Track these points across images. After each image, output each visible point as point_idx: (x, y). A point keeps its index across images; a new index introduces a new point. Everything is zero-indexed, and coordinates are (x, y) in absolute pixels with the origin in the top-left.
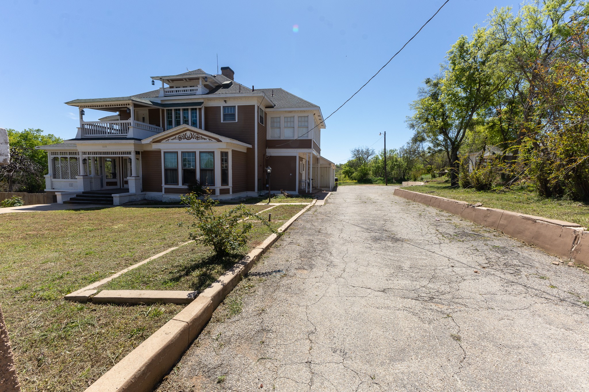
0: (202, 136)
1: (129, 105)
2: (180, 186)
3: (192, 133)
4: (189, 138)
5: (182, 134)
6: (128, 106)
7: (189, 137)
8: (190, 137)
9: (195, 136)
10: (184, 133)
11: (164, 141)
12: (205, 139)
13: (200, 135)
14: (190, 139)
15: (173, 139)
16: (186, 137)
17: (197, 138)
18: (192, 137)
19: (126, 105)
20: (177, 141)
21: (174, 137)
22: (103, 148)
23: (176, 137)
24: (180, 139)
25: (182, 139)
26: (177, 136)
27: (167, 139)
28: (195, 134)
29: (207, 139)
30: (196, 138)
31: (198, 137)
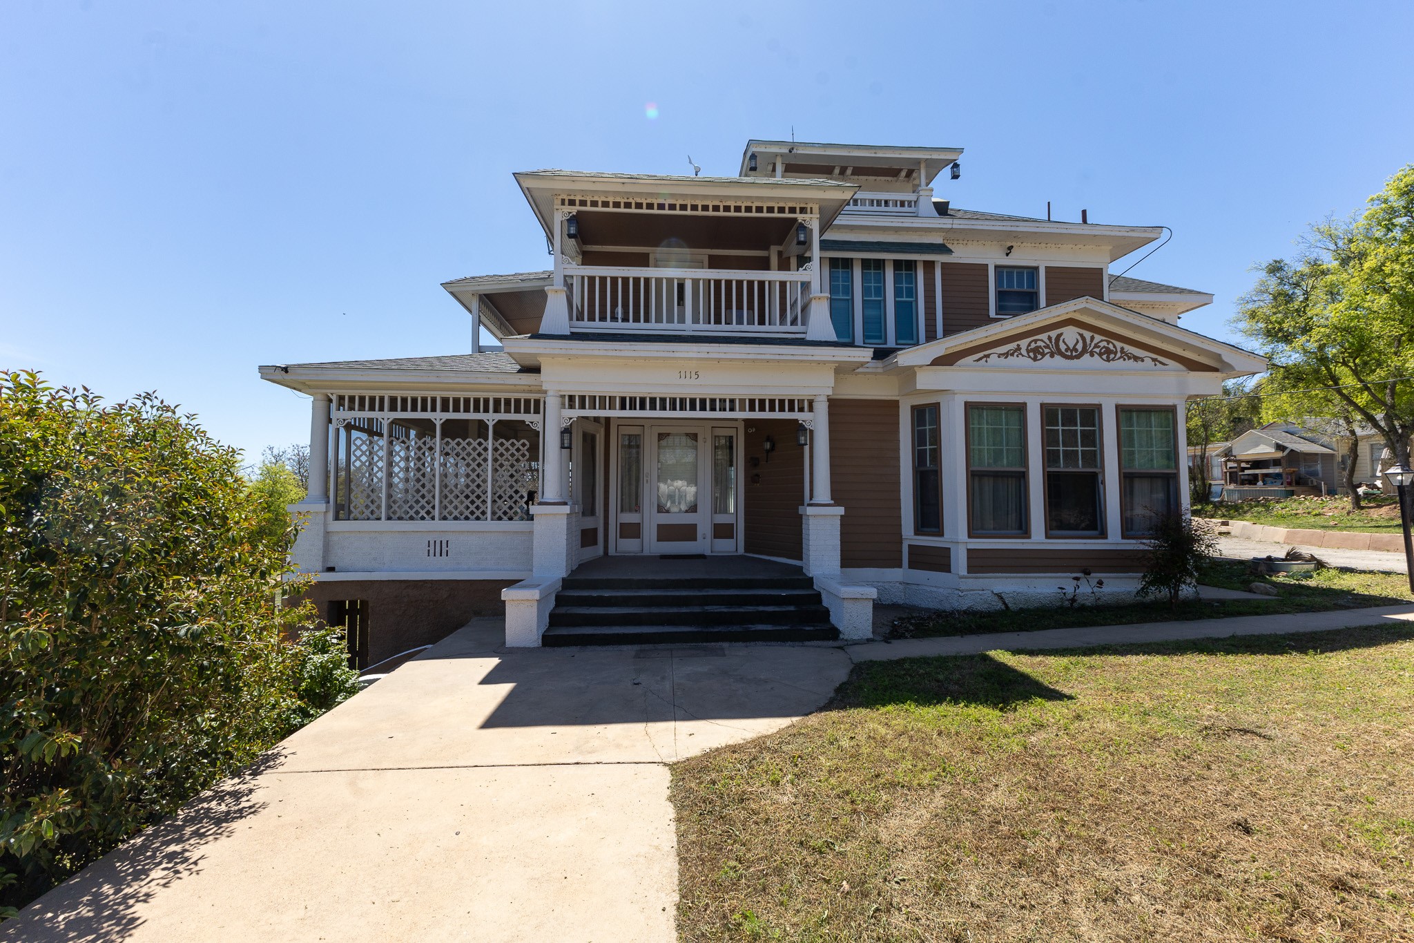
0: (1129, 349)
1: (803, 210)
2: (1038, 538)
3: (1087, 335)
4: (1072, 354)
5: (1044, 336)
6: (800, 217)
7: (1075, 349)
8: (1080, 347)
9: (1096, 346)
10: (1053, 334)
11: (969, 360)
12: (1136, 358)
13: (1119, 345)
14: (1078, 357)
15: (1006, 355)
16: (1063, 347)
17: (1107, 354)
18: (1084, 351)
19: (792, 210)
20: (1025, 361)
21: (1013, 346)
22: (683, 381)
23: (1019, 348)
24: (1036, 353)
25: (1043, 355)
26: (1024, 343)
27: (981, 355)
28: (1098, 338)
29: (1148, 361)
30: (1100, 354)
31: (1108, 351)
